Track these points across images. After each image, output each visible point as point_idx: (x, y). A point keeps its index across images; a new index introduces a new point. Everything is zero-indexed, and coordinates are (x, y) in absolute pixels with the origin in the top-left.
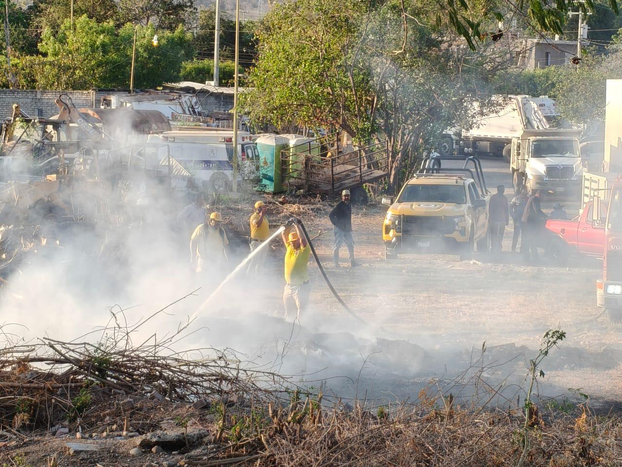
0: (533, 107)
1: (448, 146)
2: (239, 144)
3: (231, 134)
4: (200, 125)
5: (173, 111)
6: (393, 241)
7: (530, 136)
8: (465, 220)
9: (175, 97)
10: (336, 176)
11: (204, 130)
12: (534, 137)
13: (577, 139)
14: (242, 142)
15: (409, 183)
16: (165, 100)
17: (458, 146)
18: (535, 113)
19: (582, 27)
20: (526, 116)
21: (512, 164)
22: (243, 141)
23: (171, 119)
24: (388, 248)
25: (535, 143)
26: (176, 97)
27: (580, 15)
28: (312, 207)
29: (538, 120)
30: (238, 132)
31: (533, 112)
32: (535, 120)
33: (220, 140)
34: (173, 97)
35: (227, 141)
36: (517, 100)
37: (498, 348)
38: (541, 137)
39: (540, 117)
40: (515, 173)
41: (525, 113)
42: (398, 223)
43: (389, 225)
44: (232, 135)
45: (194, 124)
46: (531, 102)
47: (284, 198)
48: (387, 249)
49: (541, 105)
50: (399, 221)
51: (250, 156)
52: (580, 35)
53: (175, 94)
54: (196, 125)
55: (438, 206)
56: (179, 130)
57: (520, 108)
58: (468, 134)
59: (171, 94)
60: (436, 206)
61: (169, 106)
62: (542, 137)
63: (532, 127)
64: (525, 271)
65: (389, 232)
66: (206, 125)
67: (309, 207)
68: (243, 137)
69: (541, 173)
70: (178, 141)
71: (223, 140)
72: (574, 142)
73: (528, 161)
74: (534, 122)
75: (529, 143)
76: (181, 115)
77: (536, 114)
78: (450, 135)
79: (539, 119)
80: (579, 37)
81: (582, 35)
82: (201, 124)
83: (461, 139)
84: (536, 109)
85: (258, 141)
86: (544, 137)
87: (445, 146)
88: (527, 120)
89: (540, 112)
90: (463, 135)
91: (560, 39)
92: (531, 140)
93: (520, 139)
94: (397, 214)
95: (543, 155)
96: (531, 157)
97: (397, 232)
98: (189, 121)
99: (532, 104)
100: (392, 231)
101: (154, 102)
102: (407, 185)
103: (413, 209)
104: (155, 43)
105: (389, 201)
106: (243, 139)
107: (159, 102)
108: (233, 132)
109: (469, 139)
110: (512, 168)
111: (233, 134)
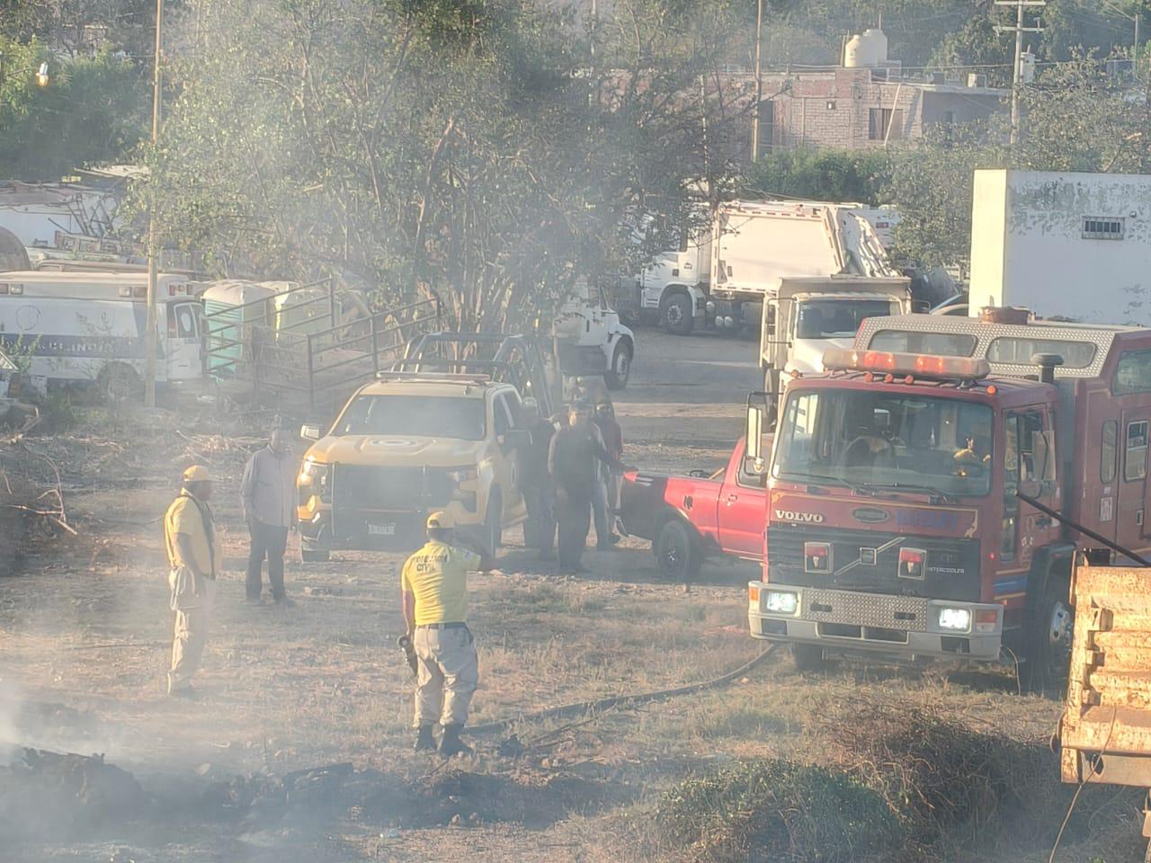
0: (862, 229)
1: (682, 312)
2: (163, 302)
3: (142, 278)
4: (112, 260)
5: (58, 229)
6: (314, 521)
7: (796, 292)
8: (476, 477)
9: (68, 199)
10: (317, 374)
11: (118, 270)
12: (805, 295)
13: (898, 300)
14: (168, 297)
15: (361, 393)
16: (47, 205)
17: (702, 312)
18: (866, 242)
19: (1023, 59)
20: (847, 250)
21: (764, 351)
22: (172, 294)
23: (54, 246)
24: (305, 537)
25: (806, 307)
26: (70, 197)
27: (1018, 33)
28: (253, 442)
29: (872, 258)
30: (159, 275)
31: (862, 240)
32: (866, 258)
33: (121, 291)
34: (63, 197)
35: (135, 296)
36: (829, 214)
37: (310, 774)
38: (819, 295)
39: (877, 250)
40: (768, 371)
41: (845, 242)
42: (326, 480)
43: (308, 486)
44: (144, 283)
45: (101, 256)
46: (857, 218)
47: (199, 421)
48: (303, 540)
49: (880, 226)
50: (327, 477)
51: (187, 328)
52: (1019, 77)
53: (70, 191)
54: (104, 260)
55: (417, 445)
56: (63, 271)
57: (835, 231)
58: (724, 287)
59: (61, 191)
60: (412, 443)
61: (48, 216)
62: (823, 293)
63: (861, 271)
64: (591, 591)
65: (308, 500)
66: (125, 259)
67: (247, 442)
68: (170, 286)
69: (816, 373)
70: (31, 294)
71: (128, 293)
72: (891, 306)
73: (790, 346)
74: (865, 262)
75: (794, 305)
76: (77, 237)
77: (869, 244)
78: (686, 287)
79: (874, 255)
80: (1015, 80)
81: (1022, 77)
82: (115, 257)
83: (709, 298)
84: (868, 234)
85: (207, 295)
86: (826, 295)
87: (674, 312)
88: (848, 259)
89: (876, 240)
90: (712, 287)
91: (979, 83)
92: (798, 301)
93: (777, 297)
94: (325, 461)
95: (823, 334)
96: (798, 337)
97: (323, 501)
98: (92, 250)
99: (861, 222)
100: (313, 498)
101: (23, 207)
102: (358, 396)
103: (359, 451)
104: (43, 80)
105: (316, 433)
106: (172, 290)
107: (32, 208)
108: (148, 276)
109: (726, 296)
110: (764, 360)
111: (147, 280)
